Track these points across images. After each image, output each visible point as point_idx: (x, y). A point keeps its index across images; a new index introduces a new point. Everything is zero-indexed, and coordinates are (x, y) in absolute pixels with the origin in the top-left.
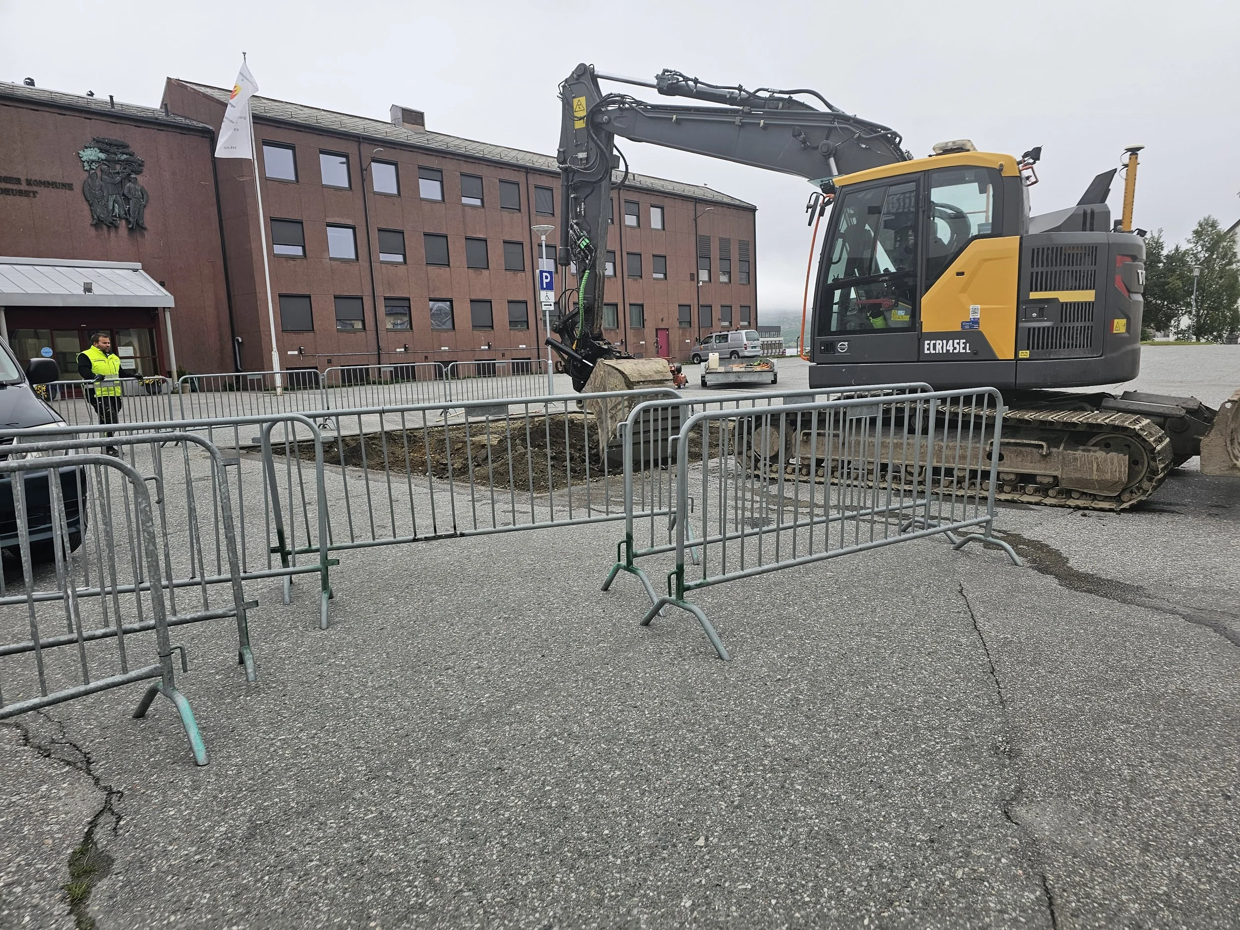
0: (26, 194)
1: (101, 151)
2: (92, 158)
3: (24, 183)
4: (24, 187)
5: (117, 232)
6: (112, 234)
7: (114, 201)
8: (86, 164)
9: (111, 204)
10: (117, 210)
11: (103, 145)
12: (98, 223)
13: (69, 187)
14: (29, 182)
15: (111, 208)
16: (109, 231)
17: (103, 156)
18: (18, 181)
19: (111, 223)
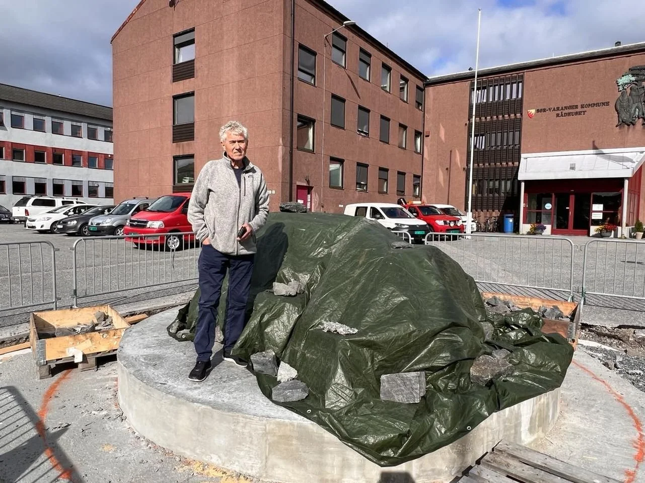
0: (580, 113)
1: (633, 75)
2: (626, 82)
3: (579, 107)
4: (579, 109)
5: (634, 128)
6: (631, 130)
7: (637, 107)
8: (621, 87)
9: (633, 109)
10: (637, 113)
11: (633, 71)
12: (622, 123)
13: (607, 104)
14: (582, 106)
15: (633, 112)
16: (628, 129)
17: (633, 79)
18: (576, 107)
19: (631, 123)
